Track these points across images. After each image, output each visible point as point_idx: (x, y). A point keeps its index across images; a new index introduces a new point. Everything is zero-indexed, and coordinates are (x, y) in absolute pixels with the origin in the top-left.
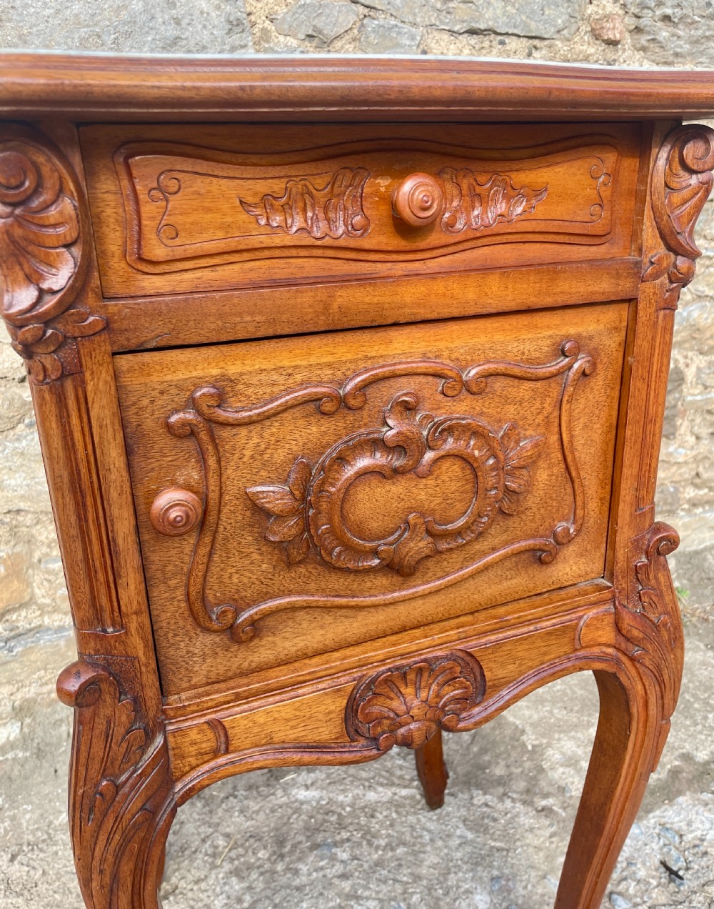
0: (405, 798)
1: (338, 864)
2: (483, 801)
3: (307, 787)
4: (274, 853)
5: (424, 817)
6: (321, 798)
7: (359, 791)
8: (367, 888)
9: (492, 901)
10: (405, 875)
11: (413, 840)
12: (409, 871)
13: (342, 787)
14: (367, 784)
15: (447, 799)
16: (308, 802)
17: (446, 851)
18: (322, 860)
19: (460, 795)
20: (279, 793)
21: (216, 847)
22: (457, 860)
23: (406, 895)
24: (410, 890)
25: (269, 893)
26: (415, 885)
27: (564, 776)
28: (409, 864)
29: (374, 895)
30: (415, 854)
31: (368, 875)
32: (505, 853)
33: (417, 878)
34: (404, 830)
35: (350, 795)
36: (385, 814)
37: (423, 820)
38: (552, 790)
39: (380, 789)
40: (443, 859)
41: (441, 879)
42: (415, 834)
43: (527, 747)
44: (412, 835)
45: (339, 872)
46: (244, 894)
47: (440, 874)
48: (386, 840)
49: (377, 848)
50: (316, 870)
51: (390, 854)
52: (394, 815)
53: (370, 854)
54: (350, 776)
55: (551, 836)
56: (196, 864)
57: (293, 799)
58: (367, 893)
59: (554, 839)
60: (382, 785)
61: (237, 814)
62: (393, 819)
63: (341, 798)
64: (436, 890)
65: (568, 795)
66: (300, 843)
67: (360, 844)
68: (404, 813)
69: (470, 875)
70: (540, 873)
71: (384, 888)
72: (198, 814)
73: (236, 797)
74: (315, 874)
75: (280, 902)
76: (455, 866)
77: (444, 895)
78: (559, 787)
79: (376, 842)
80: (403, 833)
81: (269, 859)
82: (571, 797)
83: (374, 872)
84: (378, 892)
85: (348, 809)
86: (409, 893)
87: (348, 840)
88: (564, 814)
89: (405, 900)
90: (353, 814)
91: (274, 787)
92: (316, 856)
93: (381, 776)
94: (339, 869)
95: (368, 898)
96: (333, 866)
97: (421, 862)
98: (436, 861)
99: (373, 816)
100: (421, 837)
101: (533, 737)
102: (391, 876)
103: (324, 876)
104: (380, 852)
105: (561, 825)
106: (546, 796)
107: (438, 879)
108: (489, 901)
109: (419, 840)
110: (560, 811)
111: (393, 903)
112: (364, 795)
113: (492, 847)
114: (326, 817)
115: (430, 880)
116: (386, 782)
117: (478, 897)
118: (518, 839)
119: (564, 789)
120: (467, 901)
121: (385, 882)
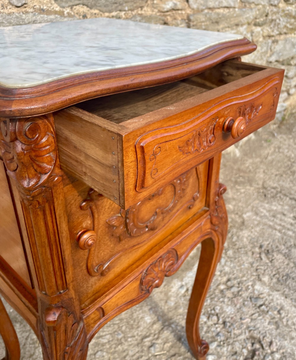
21: (33, 340)
69: (141, 311)
70: (164, 301)
84: (108, 331)
95: (105, 335)
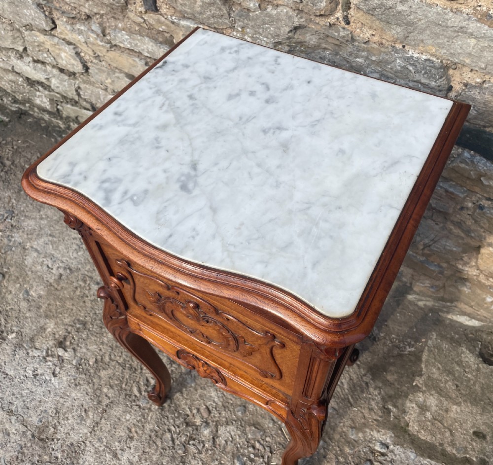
2: (368, 381)
15: (355, 365)
19: (362, 370)
32: (349, 405)
38: (400, 407)
43: (413, 383)
55: (375, 420)
59: (375, 422)
65: (403, 416)
70: (353, 425)
78: (404, 409)
82: (404, 418)
88: (391, 419)
101: (421, 382)
105: (385, 421)
106: (395, 406)
110: (392, 417)
113: (348, 399)
118: (361, 407)
119: (405, 412)
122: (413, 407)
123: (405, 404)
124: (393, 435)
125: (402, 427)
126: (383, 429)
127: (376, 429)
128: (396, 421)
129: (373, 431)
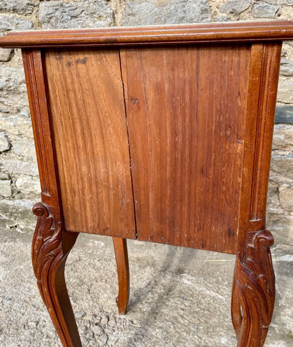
0: (219, 298)
1: (183, 305)
3: (188, 280)
4: (166, 292)
5: (222, 307)
6: (191, 285)
7: (204, 289)
8: (187, 316)
9: (228, 342)
10: (203, 320)
11: (213, 311)
12: (205, 319)
13: (199, 285)
14: (208, 288)
16: (186, 284)
17: (222, 320)
18: (179, 301)
20: (178, 277)
22: (224, 325)
23: (199, 325)
24: (201, 324)
25: (158, 302)
26: (204, 324)
27: (287, 320)
28: (206, 317)
29: (189, 319)
30: (211, 315)
31: (190, 313)
33: (206, 322)
34: (212, 307)
35: (201, 289)
36: (209, 299)
37: (221, 308)
38: (279, 322)
39: (212, 292)
40: (219, 322)
41: (215, 327)
42: (215, 310)
43: (279, 304)
44: (213, 310)
45: (182, 308)
46: (150, 298)
47: (215, 326)
48: (204, 307)
49: (200, 307)
50: (175, 303)
51: (202, 311)
52: (212, 301)
53: (196, 308)
54: (204, 283)
56: (142, 284)
57: (182, 281)
58: (186, 318)
60: (214, 291)
61: (162, 277)
62: (211, 303)
63: (197, 288)
64: (210, 329)
65: (285, 327)
66: (176, 294)
67: (194, 304)
68: (216, 303)
71: (193, 319)
72: (151, 271)
73: (164, 272)
74: (174, 304)
75: (159, 306)
76: (222, 326)
77: (212, 331)
78: (283, 323)
79: (200, 306)
80: (211, 308)
81: (163, 293)
82: (285, 328)
83: (193, 313)
85: (197, 292)
86: (200, 325)
87: (191, 300)
88: (278, 332)
89: (198, 326)
90: (198, 295)
91: (178, 275)
92: (178, 299)
93: (215, 288)
94: (183, 307)
96: (182, 305)
97: (211, 319)
98: (216, 321)
99: (204, 298)
100: (217, 312)
101: (284, 302)
102: (198, 317)
103: (177, 306)
104: (199, 309)
105: (274, 335)
106: (276, 324)
107: (213, 326)
108: (227, 341)
109: (215, 313)
110: (277, 331)
111: (193, 325)
112: (205, 291)
114: (189, 291)
115: (211, 325)
116: (215, 290)
117: (223, 339)
119: (284, 324)
120: (219, 338)
121: (195, 318)
122: (287, 319)
123: (281, 319)
124: (285, 342)
125: (288, 335)
126: (276, 340)
127: (271, 343)
128: (282, 333)
129: (269, 344)
